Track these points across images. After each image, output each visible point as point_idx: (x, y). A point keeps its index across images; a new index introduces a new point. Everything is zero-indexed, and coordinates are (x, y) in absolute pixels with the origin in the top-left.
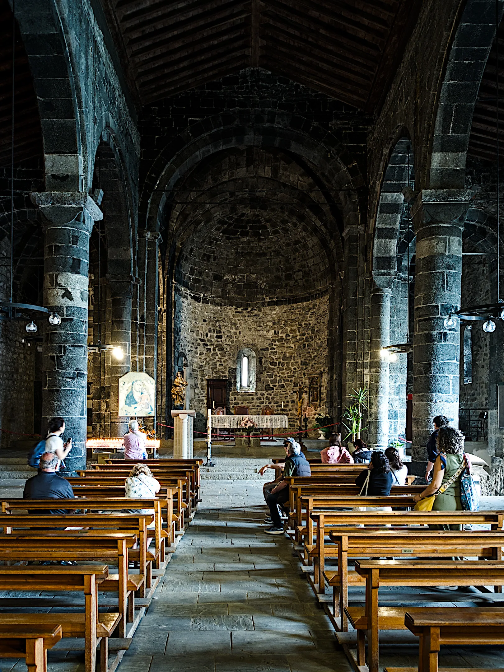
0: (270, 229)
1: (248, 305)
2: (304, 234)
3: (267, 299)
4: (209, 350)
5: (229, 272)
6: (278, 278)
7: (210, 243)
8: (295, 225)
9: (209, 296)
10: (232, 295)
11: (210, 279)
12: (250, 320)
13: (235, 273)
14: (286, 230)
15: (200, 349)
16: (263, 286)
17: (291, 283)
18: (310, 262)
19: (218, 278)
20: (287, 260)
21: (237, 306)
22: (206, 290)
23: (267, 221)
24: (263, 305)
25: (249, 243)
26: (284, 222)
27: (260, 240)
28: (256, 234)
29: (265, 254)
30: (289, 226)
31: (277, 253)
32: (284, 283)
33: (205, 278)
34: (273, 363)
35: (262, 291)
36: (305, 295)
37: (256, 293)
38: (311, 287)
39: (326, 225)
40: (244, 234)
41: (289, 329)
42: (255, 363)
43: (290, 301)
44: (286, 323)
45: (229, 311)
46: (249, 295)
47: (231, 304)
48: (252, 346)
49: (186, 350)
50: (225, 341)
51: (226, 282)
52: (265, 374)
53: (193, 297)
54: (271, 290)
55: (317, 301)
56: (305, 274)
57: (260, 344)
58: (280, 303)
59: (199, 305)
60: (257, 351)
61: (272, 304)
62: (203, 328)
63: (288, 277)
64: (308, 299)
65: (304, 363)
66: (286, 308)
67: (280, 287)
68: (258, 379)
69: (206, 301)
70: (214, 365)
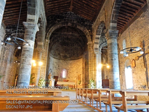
1: (65, 60)
2: (77, 46)
3: (69, 59)
5: (61, 53)
6: (72, 55)
7: (58, 47)
8: (76, 44)
9: (57, 58)
10: (62, 58)
11: (58, 54)
12: (65, 63)
13: (63, 53)
14: (74, 45)
15: (55, 69)
17: (74, 56)
18: (78, 52)
19: (59, 54)
20: (73, 52)
21: (63, 60)
22: (56, 56)
23: (70, 43)
24: (68, 60)
25: (66, 47)
26: (73, 44)
27: (68, 47)
29: (69, 50)
30: (74, 44)
31: (72, 50)
32: (73, 56)
33: (56, 54)
34: (70, 73)
35: (68, 57)
36: (77, 58)
37: (67, 58)
38: (78, 57)
39: (82, 44)
40: (65, 46)
41: (74, 65)
42: (66, 72)
43: (74, 60)
44: (73, 64)
45: (61, 61)
46: (65, 58)
47: (62, 60)
48: (66, 69)
49: (52, 68)
50: (60, 67)
51: (61, 55)
52: (68, 75)
53: (54, 58)
54: (70, 57)
55: (80, 60)
56: (77, 54)
57: (68, 68)
58: (72, 60)
59: (55, 59)
60: (67, 70)
61: (70, 60)
62: (56, 64)
63: (74, 55)
64: (78, 59)
65: (77, 73)
66: (73, 61)
67: (72, 57)
68: (67, 76)
69: (56, 58)
70: (57, 72)
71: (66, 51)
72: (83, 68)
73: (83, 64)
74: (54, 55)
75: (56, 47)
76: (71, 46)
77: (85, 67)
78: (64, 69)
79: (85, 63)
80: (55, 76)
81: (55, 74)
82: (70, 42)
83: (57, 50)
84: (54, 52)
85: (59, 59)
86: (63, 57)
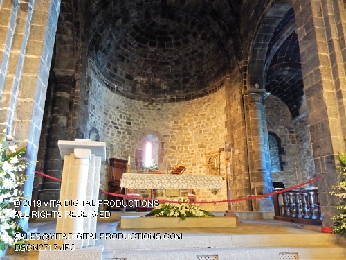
0: (173, 41)
1: (153, 101)
3: (168, 97)
4: (119, 132)
5: (138, 74)
6: (177, 82)
9: (121, 89)
10: (140, 92)
11: (123, 77)
12: (154, 113)
13: (144, 76)
14: (186, 42)
16: (165, 88)
17: (188, 85)
19: (129, 77)
20: (185, 68)
21: (144, 100)
22: (120, 84)
23: (172, 33)
24: (165, 101)
25: (155, 52)
27: (165, 51)
28: (162, 45)
29: (167, 63)
31: (177, 63)
32: (182, 86)
33: (118, 74)
34: (173, 147)
35: (164, 92)
36: (201, 92)
37: (159, 93)
38: (205, 86)
40: (153, 45)
41: (187, 119)
42: (158, 147)
43: (187, 99)
44: (183, 116)
45: (138, 104)
46: (152, 93)
47: (139, 99)
48: (156, 133)
50: (133, 127)
51: (136, 82)
52: (166, 156)
53: (108, 86)
54: (171, 90)
56: (200, 78)
57: (163, 131)
58: (178, 100)
59: (113, 95)
60: (160, 138)
61: (172, 100)
62: (116, 114)
63: (186, 81)
64: (202, 95)
65: (201, 146)
66: (183, 103)
67: (179, 88)
68: (161, 160)
69: (118, 92)
70: (123, 146)
71: (157, 65)
73: (228, 107)
74: (108, 78)
75: (117, 48)
77: (244, 116)
78: (150, 136)
79: (242, 101)
80: (112, 160)
81: (113, 153)
84: (109, 66)
85: (128, 97)
86: (146, 92)
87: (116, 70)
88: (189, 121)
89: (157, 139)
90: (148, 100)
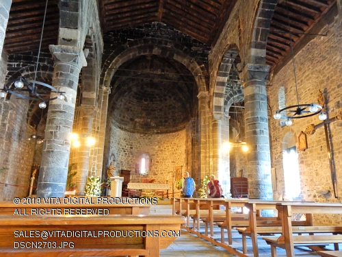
0: (158, 99)
1: (146, 134)
2: (174, 101)
3: (155, 131)
4: (126, 154)
5: (137, 117)
6: (161, 122)
7: (130, 103)
8: (170, 97)
9: (127, 127)
10: (139, 128)
11: (129, 120)
12: (147, 141)
13: (141, 118)
14: (166, 100)
15: (122, 153)
16: (153, 125)
17: (167, 124)
18: (176, 115)
19: (132, 120)
20: (165, 114)
21: (141, 133)
22: (126, 125)
23: (158, 95)
24: (153, 133)
25: (148, 104)
26: (165, 96)
27: (153, 104)
28: (151, 101)
29: (155, 110)
30: (167, 97)
31: (161, 110)
32: (163, 124)
33: (126, 119)
34: (158, 162)
35: (153, 127)
36: (174, 129)
37: (150, 128)
38: (177, 126)
39: (185, 97)
40: (146, 100)
41: (166, 145)
42: (148, 162)
43: (166, 132)
44: (164, 143)
45: (137, 135)
46: (146, 129)
47: (138, 133)
48: (147, 153)
49: (115, 152)
50: (134, 150)
51: (136, 122)
52: (153, 167)
53: (120, 128)
54: (157, 127)
55: (180, 132)
56: (174, 120)
57: (152, 152)
58: (161, 133)
59: (122, 132)
60: (150, 156)
61: (157, 133)
62: (124, 143)
63: (166, 121)
64: (175, 131)
65: (173, 162)
66: (164, 135)
67: (162, 126)
68: (150, 170)
69: (125, 130)
70: (128, 161)
71: (149, 112)
72: (187, 152)
73: (187, 142)
74: (120, 123)
75: (125, 104)
76: (161, 101)
77: (192, 149)
78: (144, 155)
79: (192, 140)
80: (122, 171)
81: (122, 166)
82: (156, 91)
83: (128, 110)
84: (120, 115)
85: (131, 132)
86: (142, 128)
87: (124, 117)
88: (167, 146)
89: (148, 157)
90: (143, 133)
